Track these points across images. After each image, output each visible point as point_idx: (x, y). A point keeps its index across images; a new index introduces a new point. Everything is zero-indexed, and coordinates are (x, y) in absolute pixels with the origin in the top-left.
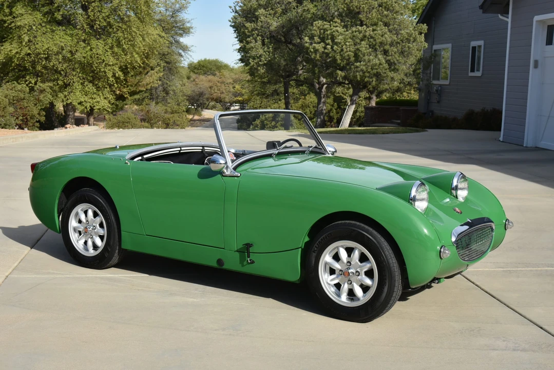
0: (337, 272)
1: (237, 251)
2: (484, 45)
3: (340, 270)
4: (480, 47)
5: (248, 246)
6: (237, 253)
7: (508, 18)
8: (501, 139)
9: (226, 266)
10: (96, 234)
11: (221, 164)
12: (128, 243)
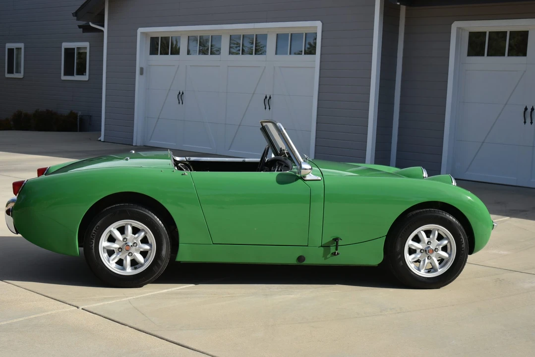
0: (418, 251)
1: (322, 246)
2: (25, 48)
3: (421, 250)
4: (19, 49)
5: (336, 240)
6: (322, 248)
7: (103, 26)
8: (102, 138)
9: (307, 262)
10: (137, 251)
11: (306, 169)
12: (185, 255)
